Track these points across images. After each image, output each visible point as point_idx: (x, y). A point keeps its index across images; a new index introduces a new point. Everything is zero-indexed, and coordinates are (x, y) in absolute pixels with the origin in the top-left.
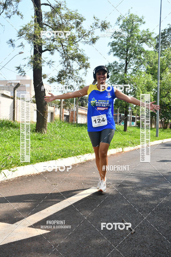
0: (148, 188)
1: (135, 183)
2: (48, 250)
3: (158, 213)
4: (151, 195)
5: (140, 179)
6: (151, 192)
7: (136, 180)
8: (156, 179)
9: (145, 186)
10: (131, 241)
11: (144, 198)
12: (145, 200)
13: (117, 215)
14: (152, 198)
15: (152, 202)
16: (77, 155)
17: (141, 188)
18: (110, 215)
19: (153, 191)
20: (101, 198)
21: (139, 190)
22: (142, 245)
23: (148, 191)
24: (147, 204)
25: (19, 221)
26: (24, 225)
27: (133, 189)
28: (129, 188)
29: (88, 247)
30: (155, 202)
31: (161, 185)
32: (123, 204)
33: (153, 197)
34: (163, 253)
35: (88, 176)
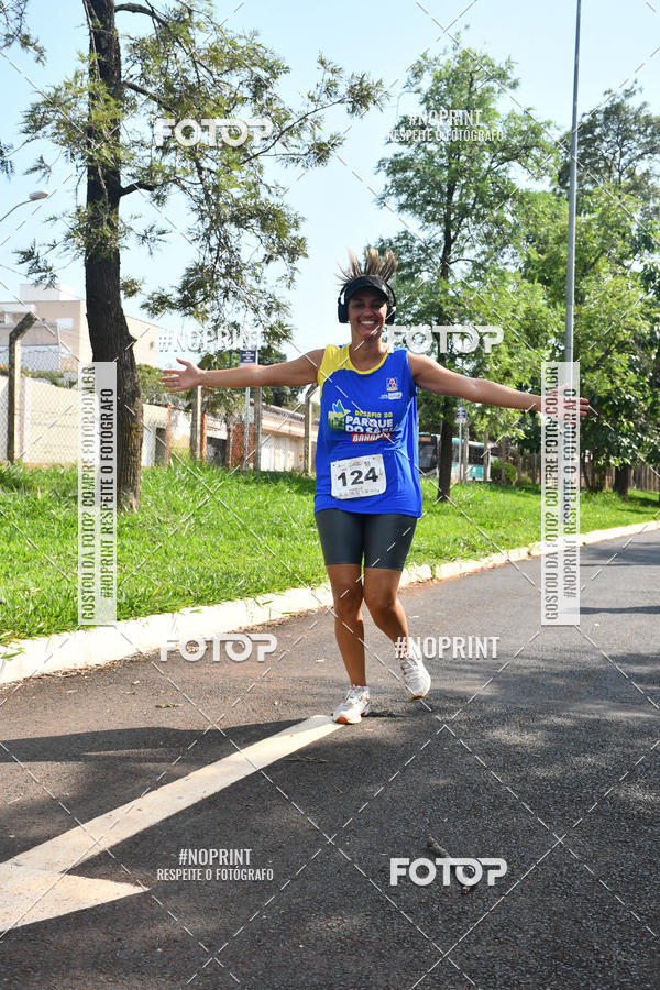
0: (527, 720)
1: (479, 701)
2: (140, 959)
3: (562, 815)
4: (540, 743)
5: (499, 682)
6: (539, 733)
7: (482, 689)
8: (561, 682)
9: (518, 711)
10: (459, 920)
11: (510, 758)
12: (515, 763)
13: (408, 824)
14: (544, 758)
15: (540, 773)
16: (258, 591)
17: (502, 719)
18: (382, 824)
19: (546, 728)
20: (348, 759)
21: (492, 727)
22: (499, 935)
23: (529, 729)
24: (524, 779)
25: (26, 849)
26: (49, 866)
27: (470, 723)
29: (295, 946)
30: (554, 772)
31: (578, 706)
32: (433, 781)
33: (545, 753)
34: (578, 965)
35: (297, 674)
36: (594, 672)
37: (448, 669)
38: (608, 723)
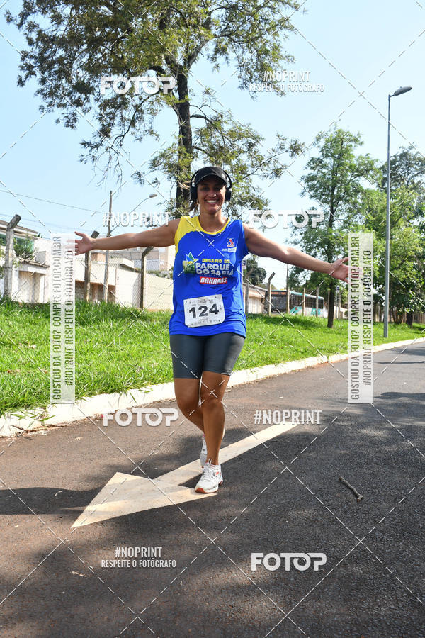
0: (379, 424)
1: (356, 416)
2: (217, 523)
3: (399, 467)
4: (385, 436)
5: (363, 408)
6: (384, 431)
7: (357, 412)
8: (392, 408)
9: (374, 421)
10: (357, 512)
11: (373, 442)
12: (375, 444)
13: (329, 471)
14: (388, 442)
15: (387, 449)
16: (252, 366)
17: (367, 425)
18: (317, 470)
19: (387, 428)
20: (299, 441)
21: (363, 428)
23: (380, 429)
24: (380, 452)
25: (162, 474)
26: (173, 482)
27: (353, 426)
28: (345, 424)
29: (285, 522)
30: (393, 448)
31: (401, 419)
32: (339, 452)
33: (388, 440)
35: (272, 403)
36: (406, 404)
37: (340, 402)
38: (415, 427)
